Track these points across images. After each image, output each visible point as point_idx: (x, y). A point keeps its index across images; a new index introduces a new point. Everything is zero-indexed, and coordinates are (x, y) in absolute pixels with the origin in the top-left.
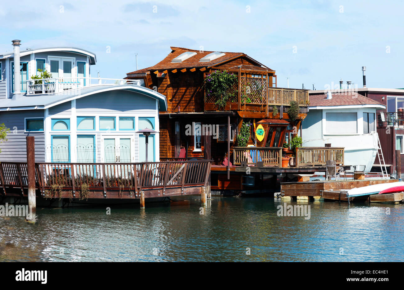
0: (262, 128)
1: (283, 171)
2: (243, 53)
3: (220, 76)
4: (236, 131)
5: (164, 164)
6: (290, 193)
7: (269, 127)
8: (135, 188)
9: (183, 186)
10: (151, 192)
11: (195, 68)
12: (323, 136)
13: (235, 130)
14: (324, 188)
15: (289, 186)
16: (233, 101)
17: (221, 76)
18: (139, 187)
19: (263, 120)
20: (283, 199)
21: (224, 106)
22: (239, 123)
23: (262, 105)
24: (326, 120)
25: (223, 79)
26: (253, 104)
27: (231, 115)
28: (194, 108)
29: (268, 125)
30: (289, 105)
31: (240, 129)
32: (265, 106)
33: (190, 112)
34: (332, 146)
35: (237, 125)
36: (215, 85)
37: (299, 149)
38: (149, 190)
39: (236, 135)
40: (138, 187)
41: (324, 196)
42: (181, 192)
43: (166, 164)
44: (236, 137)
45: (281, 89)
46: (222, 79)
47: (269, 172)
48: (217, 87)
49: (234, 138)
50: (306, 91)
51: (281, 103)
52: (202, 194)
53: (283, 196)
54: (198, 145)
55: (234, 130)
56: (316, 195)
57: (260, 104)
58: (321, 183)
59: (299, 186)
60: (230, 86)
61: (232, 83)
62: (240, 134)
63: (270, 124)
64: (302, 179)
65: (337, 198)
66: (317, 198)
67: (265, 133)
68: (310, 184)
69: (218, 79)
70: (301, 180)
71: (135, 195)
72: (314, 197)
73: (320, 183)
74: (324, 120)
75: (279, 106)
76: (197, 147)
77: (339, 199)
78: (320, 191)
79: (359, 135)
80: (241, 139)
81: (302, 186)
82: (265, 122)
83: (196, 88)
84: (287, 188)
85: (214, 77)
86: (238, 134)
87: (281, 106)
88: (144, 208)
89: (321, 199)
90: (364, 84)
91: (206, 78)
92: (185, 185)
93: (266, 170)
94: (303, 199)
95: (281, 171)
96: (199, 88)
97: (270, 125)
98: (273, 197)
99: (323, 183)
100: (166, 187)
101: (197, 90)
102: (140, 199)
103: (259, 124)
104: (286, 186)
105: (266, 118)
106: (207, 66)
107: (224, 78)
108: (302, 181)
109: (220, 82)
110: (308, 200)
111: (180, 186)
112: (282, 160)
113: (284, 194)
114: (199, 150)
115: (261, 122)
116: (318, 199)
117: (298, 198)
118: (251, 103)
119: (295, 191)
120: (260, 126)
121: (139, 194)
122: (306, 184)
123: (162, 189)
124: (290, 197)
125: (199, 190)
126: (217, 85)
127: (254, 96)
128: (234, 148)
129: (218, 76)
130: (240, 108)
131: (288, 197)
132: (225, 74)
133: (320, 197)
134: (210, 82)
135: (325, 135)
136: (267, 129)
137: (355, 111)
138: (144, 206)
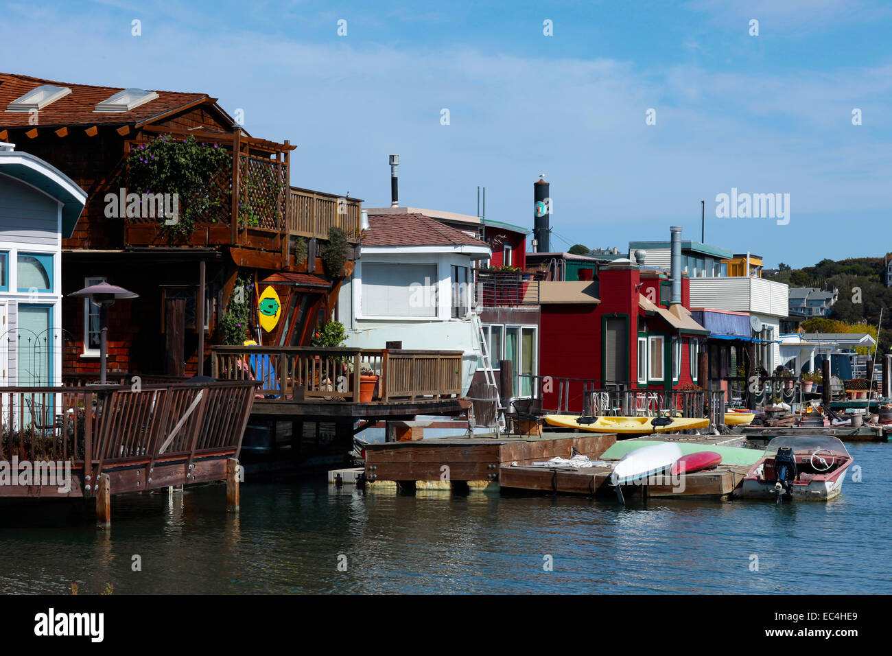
0: (275, 295)
1: (363, 412)
2: (207, 96)
3: (177, 152)
4: (217, 301)
5: (158, 391)
6: (394, 473)
7: (292, 294)
8: (83, 465)
9: (192, 456)
10: (121, 476)
11: (95, 127)
12: (355, 323)
13: (214, 300)
14: (502, 459)
15: (392, 453)
16: (214, 221)
17: (182, 150)
18: (98, 462)
19: (275, 275)
20: (373, 488)
21: (189, 232)
22: (225, 282)
23: (277, 234)
24: (362, 283)
25: (186, 159)
26: (260, 231)
27: (210, 258)
28: (86, 236)
29: (290, 289)
30: (326, 238)
31: (229, 297)
32: (283, 236)
33: (74, 247)
34: (405, 347)
35: (221, 287)
36: (163, 176)
37: (390, 353)
38: (115, 470)
39: (217, 313)
40: (93, 462)
41: (506, 480)
42: (186, 474)
43: (163, 392)
44: (217, 320)
45: (312, 192)
46: (183, 160)
47: (329, 414)
48: (168, 179)
49: (210, 321)
50: (357, 204)
51: (313, 232)
52: (229, 479)
53: (372, 481)
54: (96, 339)
55: (211, 300)
56: (474, 479)
57: (272, 230)
58: (493, 445)
59: (424, 452)
60: (206, 178)
61: (213, 169)
62: (228, 311)
63: (296, 286)
64: (411, 433)
65: (547, 486)
66: (478, 486)
67: (282, 311)
68: (457, 449)
69: (171, 158)
70: (406, 435)
71: (83, 486)
72: (469, 483)
73: (489, 445)
74: (357, 282)
75: (308, 240)
76: (93, 346)
77: (553, 487)
78: (488, 468)
79: (441, 321)
80: (234, 326)
81: (433, 452)
82: (283, 279)
83: (93, 181)
84: (386, 460)
85: (158, 154)
86: (224, 312)
87: (310, 238)
88: (108, 525)
89: (491, 489)
90: (395, 197)
91: (132, 154)
92: (196, 454)
93: (319, 409)
94: (434, 490)
95: (360, 414)
96: (103, 182)
97: (297, 289)
98: (326, 482)
99: (497, 445)
100: (155, 459)
101: (95, 189)
102: (95, 498)
103: (268, 285)
104: (382, 453)
105: (284, 270)
106: (135, 123)
107: (191, 156)
108: (410, 439)
109: (176, 167)
110: (450, 490)
111: (185, 455)
112: (361, 383)
113: (376, 476)
114: (96, 353)
115: (272, 278)
116: (482, 489)
117: (421, 487)
118: (256, 229)
119: (410, 466)
120: (270, 292)
121: (93, 482)
122: (444, 449)
123: (146, 466)
124: (394, 483)
125: (221, 467)
126: (169, 174)
127: (262, 209)
128: (213, 350)
129: (172, 148)
130: (235, 240)
131: (389, 482)
132: (192, 146)
133: (487, 483)
134: (148, 164)
135: (359, 321)
136: (287, 298)
137: (432, 261)
138: (108, 519)
